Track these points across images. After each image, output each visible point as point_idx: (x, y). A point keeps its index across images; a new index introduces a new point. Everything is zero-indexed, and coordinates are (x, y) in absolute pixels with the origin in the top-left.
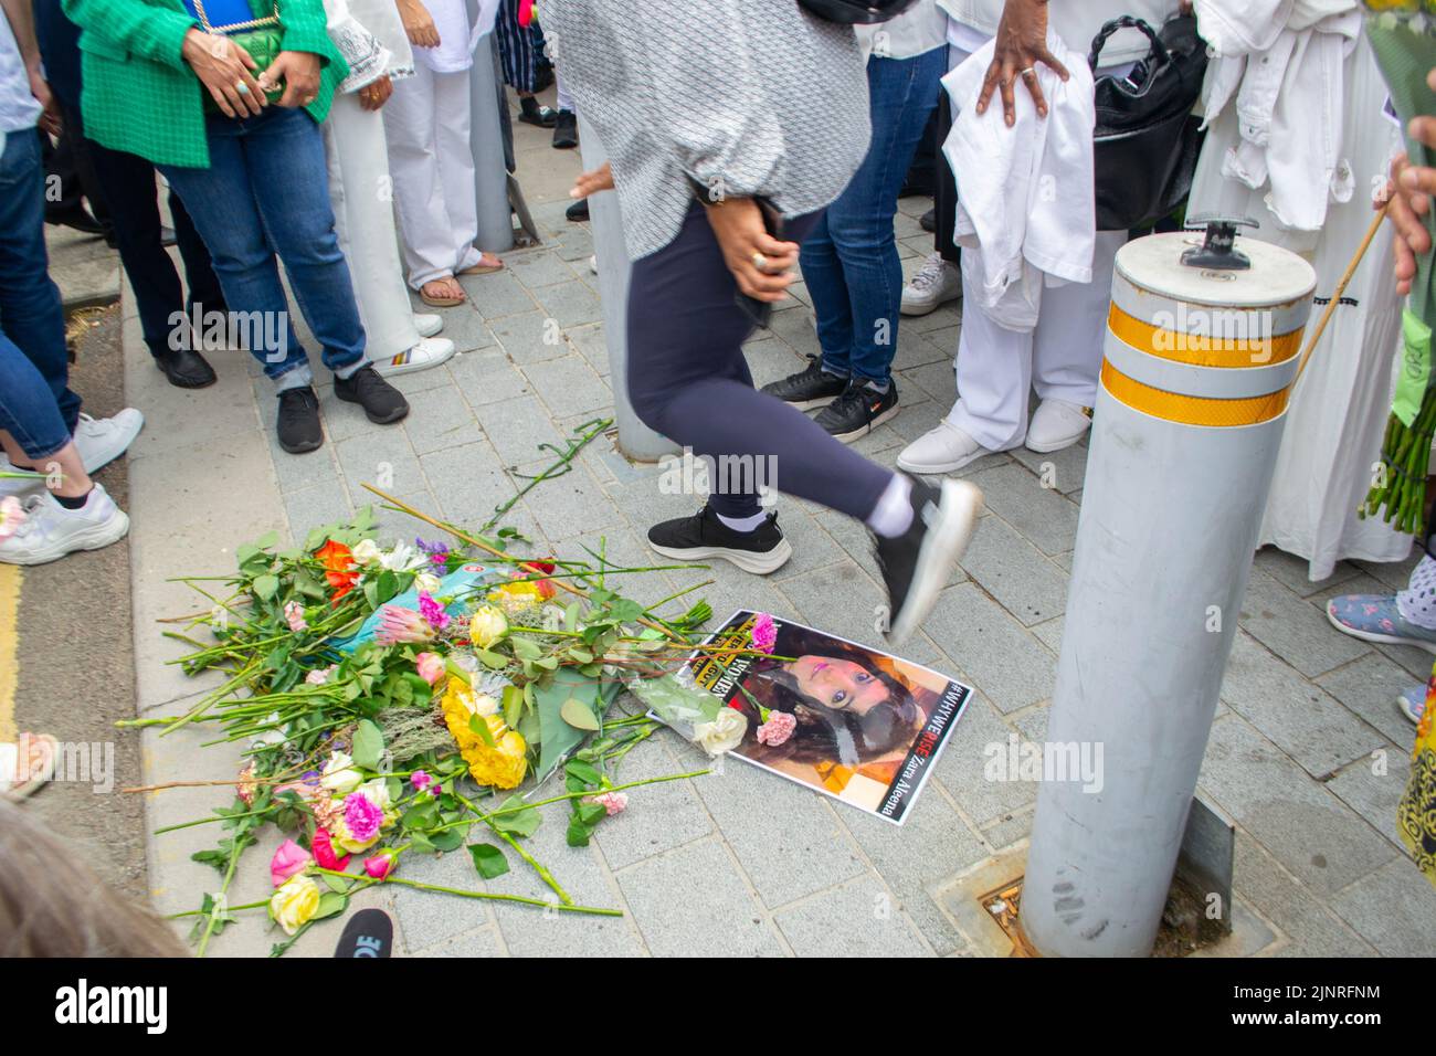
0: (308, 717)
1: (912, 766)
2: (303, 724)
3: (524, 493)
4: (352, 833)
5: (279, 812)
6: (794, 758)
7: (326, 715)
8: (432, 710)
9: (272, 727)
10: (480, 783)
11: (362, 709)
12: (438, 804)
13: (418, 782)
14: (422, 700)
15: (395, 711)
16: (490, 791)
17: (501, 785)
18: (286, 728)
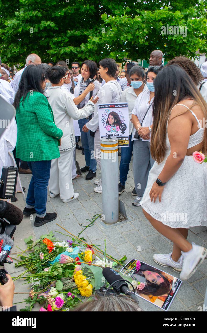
0: (45, 278)
1: (169, 298)
2: (44, 280)
3: (84, 230)
4: (56, 306)
5: (40, 300)
6: (144, 293)
7: (49, 278)
8: (72, 278)
9: (37, 281)
10: (82, 295)
11: (57, 278)
12: (74, 300)
13: (69, 295)
14: (70, 276)
15: (64, 278)
16: (85, 297)
17: (87, 296)
18: (40, 281)
